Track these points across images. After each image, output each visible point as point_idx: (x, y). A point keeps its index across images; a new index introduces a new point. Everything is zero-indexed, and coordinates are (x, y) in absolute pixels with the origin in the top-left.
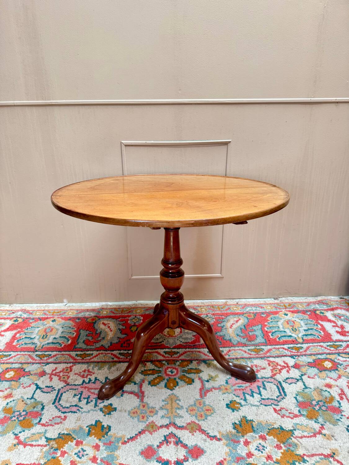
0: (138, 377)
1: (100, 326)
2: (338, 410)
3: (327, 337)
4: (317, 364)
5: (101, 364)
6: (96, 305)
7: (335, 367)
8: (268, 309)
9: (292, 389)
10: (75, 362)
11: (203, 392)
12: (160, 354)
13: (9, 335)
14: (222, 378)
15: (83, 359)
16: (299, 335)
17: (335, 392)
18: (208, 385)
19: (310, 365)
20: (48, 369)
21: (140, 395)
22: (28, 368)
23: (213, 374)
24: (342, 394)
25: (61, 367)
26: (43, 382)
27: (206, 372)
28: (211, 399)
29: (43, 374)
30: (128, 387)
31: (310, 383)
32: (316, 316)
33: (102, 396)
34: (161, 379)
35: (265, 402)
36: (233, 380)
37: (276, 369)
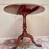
12: (22, 44)
18: (33, 48)
23: (33, 46)
25: (2, 47)
34: (23, 47)
36: (37, 47)
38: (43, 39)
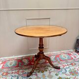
0: (35, 71)
1: (23, 61)
2: (77, 73)
3: (72, 58)
4: (72, 64)
5: (26, 69)
6: (21, 56)
7: (75, 64)
8: (59, 54)
9: (68, 70)
10: (20, 69)
11: (50, 73)
12: (38, 66)
13: (2, 65)
14: (53, 69)
15: (21, 68)
16: (67, 58)
17: (76, 69)
18: (50, 71)
19: (70, 64)
20: (14, 72)
21: (36, 75)
22: (9, 72)
23: (51, 68)
24: (78, 70)
25: (16, 71)
26: (13, 75)
27: (49, 68)
28: (52, 74)
29: (13, 73)
30: (33, 74)
31: (71, 68)
32: (69, 54)
33: (28, 76)
34: (40, 71)
35: (63, 73)
36: (55, 69)
37: (64, 66)
38: (62, 56)
